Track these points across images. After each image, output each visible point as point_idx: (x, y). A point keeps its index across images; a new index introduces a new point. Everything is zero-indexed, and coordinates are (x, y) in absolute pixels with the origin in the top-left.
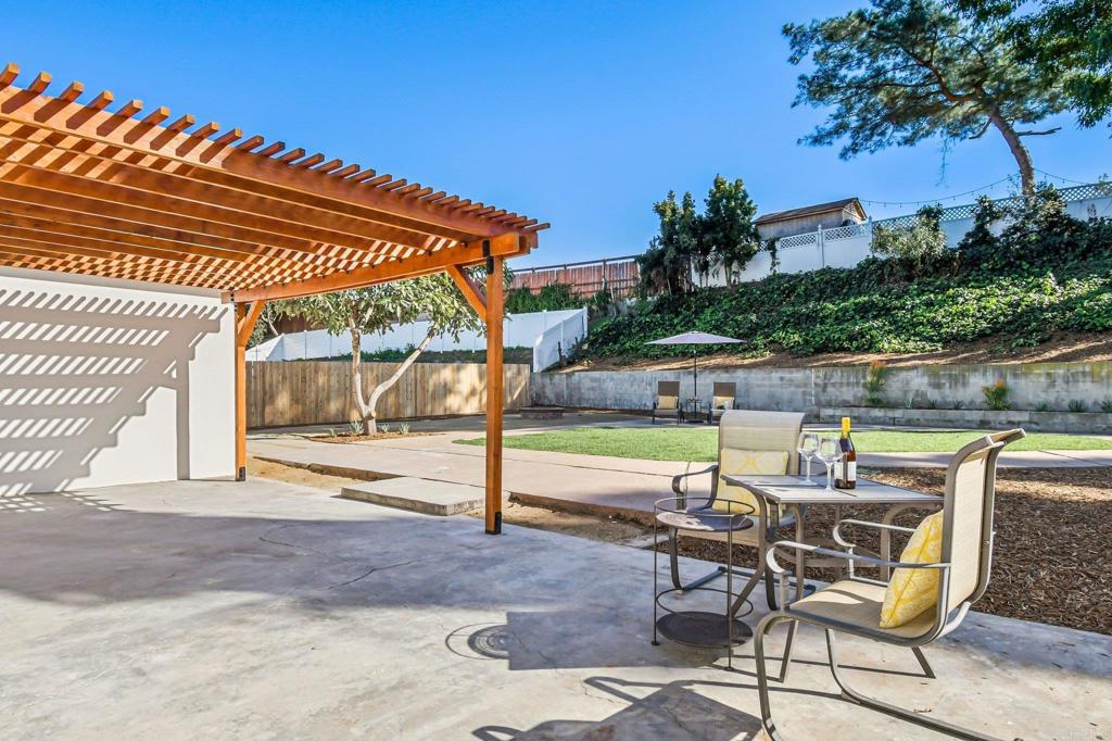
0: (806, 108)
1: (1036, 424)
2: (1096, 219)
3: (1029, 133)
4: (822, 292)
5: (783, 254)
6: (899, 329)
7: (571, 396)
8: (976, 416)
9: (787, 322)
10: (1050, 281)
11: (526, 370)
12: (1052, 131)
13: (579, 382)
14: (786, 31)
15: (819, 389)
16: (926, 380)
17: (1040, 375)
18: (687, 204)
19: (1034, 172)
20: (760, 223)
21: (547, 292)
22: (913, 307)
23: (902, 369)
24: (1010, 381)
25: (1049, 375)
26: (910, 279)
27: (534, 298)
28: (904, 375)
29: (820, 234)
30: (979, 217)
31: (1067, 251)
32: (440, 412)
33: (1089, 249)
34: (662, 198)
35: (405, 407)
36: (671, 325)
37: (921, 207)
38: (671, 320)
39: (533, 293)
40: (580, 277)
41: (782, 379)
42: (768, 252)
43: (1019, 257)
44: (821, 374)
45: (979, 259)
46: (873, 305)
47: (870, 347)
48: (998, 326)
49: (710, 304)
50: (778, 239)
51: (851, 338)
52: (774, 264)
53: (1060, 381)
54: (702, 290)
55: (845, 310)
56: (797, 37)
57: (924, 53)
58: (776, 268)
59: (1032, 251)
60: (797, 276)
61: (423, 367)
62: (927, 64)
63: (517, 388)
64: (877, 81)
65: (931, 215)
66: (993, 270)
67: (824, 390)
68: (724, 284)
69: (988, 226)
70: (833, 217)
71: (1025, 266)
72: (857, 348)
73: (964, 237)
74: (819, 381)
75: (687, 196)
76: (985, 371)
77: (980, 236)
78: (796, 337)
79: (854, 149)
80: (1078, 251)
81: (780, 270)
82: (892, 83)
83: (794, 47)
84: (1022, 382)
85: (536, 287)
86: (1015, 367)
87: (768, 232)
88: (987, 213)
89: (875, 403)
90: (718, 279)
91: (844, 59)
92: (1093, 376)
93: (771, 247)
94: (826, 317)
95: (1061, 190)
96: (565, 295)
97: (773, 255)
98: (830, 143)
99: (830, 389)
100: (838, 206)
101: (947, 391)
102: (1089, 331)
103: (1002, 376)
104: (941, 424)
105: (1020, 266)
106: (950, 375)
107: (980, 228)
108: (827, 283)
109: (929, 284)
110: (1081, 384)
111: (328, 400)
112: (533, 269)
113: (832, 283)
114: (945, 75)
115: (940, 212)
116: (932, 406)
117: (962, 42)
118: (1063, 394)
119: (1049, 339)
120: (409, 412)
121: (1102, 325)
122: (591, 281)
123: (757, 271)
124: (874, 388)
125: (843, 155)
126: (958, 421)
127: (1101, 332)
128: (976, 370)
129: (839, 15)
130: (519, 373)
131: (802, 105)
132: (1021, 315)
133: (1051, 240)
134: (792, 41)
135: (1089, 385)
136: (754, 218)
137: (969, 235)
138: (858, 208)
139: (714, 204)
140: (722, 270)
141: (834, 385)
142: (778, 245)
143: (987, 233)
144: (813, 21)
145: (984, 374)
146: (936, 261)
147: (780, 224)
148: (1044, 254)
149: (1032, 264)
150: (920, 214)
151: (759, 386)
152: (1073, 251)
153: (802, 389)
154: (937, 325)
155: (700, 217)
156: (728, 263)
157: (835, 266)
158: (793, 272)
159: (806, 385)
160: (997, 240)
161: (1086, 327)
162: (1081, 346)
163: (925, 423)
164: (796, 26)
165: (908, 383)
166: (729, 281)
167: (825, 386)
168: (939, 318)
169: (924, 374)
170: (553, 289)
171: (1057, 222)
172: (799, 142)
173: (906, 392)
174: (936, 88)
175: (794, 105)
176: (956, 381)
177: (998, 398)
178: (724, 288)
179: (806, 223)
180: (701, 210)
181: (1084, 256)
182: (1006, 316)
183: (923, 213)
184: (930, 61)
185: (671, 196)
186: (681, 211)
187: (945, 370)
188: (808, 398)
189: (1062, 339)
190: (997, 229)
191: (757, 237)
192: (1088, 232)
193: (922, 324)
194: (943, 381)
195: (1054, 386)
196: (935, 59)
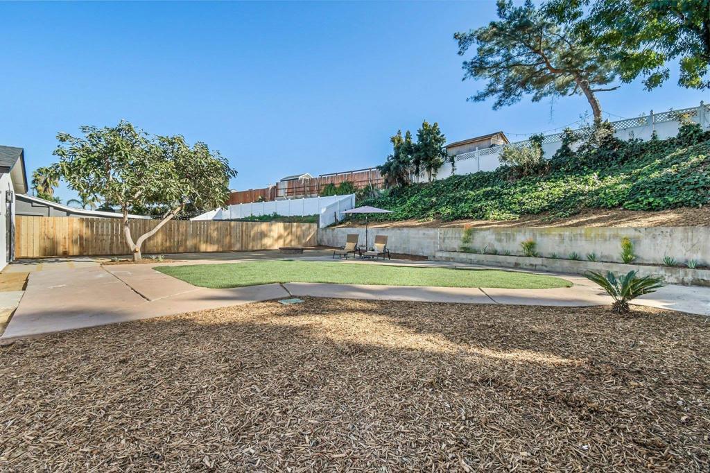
0: (471, 80)
1: (546, 266)
2: (632, 140)
3: (600, 90)
4: (474, 185)
5: (458, 164)
6: (502, 207)
7: (333, 241)
8: (512, 260)
9: (449, 202)
10: (594, 177)
11: (315, 226)
12: (615, 89)
13: (337, 234)
14: (456, 36)
15: (441, 241)
16: (494, 237)
17: (555, 235)
18: (408, 136)
19: (601, 113)
20: (448, 147)
21: (343, 185)
22: (514, 193)
23: (482, 229)
24: (539, 239)
25: (560, 235)
26: (520, 177)
27: (335, 189)
28: (482, 233)
29: (477, 153)
30: (565, 140)
31: (613, 160)
32: (259, 248)
33: (626, 158)
34: (395, 134)
35: (235, 245)
36: (394, 203)
37: (532, 135)
38: (395, 201)
39: (336, 186)
40: (358, 178)
41: (424, 234)
42: (451, 163)
43: (583, 164)
44: (442, 232)
45: (560, 165)
46: (493, 192)
47: (483, 217)
48: (553, 205)
49: (418, 192)
50: (455, 156)
51: (474, 212)
52: (453, 170)
53: (567, 239)
54: (415, 184)
55: (478, 195)
56: (463, 40)
57: (535, 46)
58: (455, 172)
59: (591, 160)
60: (463, 177)
61: (247, 224)
62: (538, 52)
63: (308, 236)
64: (510, 64)
65: (537, 140)
66: (567, 171)
67: (444, 241)
68: (427, 181)
69: (570, 146)
70: (486, 143)
71: (586, 168)
72: (476, 217)
73: (556, 153)
74: (441, 236)
75: (408, 132)
76: (525, 232)
77: (565, 151)
78: (449, 211)
79: (499, 103)
80: (619, 159)
81: (456, 173)
82: (518, 64)
83: (460, 45)
84: (545, 239)
85: (337, 182)
86: (542, 230)
87: (451, 152)
88: (569, 138)
89: (466, 250)
90: (424, 178)
91: (491, 51)
92: (587, 237)
93: (452, 160)
94: (469, 199)
95: (613, 123)
96: (351, 188)
97: (453, 164)
98: (484, 100)
99: (446, 241)
100: (489, 137)
101: (504, 244)
102: (604, 208)
103: (534, 235)
104: (494, 264)
105: (583, 169)
106: (506, 234)
107: (565, 147)
108: (477, 180)
109: (530, 180)
110: (579, 242)
111: (186, 240)
112: (336, 174)
113: (481, 179)
114: (550, 58)
115: (542, 138)
116: (495, 253)
117: (558, 38)
118: (567, 248)
119: (579, 213)
120: (238, 247)
121: (611, 204)
122: (364, 180)
123: (444, 174)
124: (466, 241)
125: (495, 108)
126: (503, 262)
127: (610, 209)
128: (520, 231)
129: (484, 26)
130: (310, 227)
131: (467, 80)
132: (569, 197)
133: (603, 153)
134: (459, 43)
135: (584, 243)
136: (444, 145)
137: (558, 151)
138: (503, 137)
139: (421, 136)
140: (426, 173)
141: (448, 238)
142: (455, 159)
143: (568, 150)
144: (470, 30)
145: (525, 234)
146: (536, 167)
147: (459, 147)
148: (598, 161)
149: (590, 167)
150: (531, 139)
151: (414, 238)
152: (616, 159)
153: (433, 240)
154: (521, 204)
155: (414, 145)
156: (429, 168)
157: (485, 170)
158: (462, 174)
159: (435, 238)
160: (575, 154)
161: (602, 206)
162: (594, 217)
163: (486, 263)
164: (461, 33)
165: (485, 238)
166: (430, 179)
167: (444, 238)
168: (524, 200)
169: (492, 234)
170: (345, 184)
171: (610, 142)
172: (467, 100)
173: (484, 244)
174: (544, 66)
175: (464, 79)
176: (509, 237)
177: (531, 248)
178: (426, 183)
179: (471, 146)
180: (415, 141)
181: (622, 162)
182: (559, 198)
183: (533, 139)
184: (540, 50)
185: (399, 133)
186: (404, 140)
187: (504, 231)
188: (436, 245)
189: (586, 213)
190: (574, 147)
191: (444, 155)
192: (627, 148)
193: (515, 203)
194: (503, 238)
195: (563, 243)
196: (542, 49)
